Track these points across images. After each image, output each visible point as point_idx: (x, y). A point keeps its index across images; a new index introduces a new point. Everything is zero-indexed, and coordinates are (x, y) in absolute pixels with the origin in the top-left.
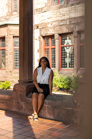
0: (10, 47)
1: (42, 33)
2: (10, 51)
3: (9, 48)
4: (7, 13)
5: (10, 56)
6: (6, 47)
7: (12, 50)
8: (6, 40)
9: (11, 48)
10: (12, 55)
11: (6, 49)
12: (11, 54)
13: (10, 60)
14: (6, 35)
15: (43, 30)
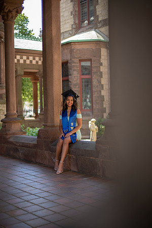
2: (76, 82)
3: (73, 78)
4: (72, 25)
6: (70, 77)
9: (76, 78)
11: (70, 80)
12: (77, 87)
14: (69, 59)
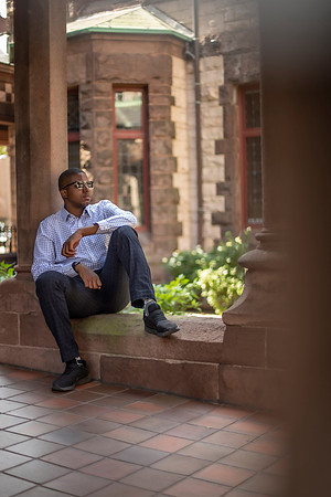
0: (100, 133)
1: (237, 73)
2: (104, 149)
3: (96, 135)
5: (104, 169)
6: (84, 132)
7: (110, 147)
8: (81, 102)
9: (105, 136)
10: (110, 165)
12: (108, 162)
13: (101, 187)
14: (84, 81)
15: (238, 57)
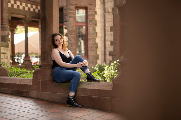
0: (71, 23)
1: (118, 3)
2: (72, 29)
5: (72, 36)
6: (65, 23)
7: (74, 28)
8: (64, 13)
9: (72, 25)
13: (71, 42)
